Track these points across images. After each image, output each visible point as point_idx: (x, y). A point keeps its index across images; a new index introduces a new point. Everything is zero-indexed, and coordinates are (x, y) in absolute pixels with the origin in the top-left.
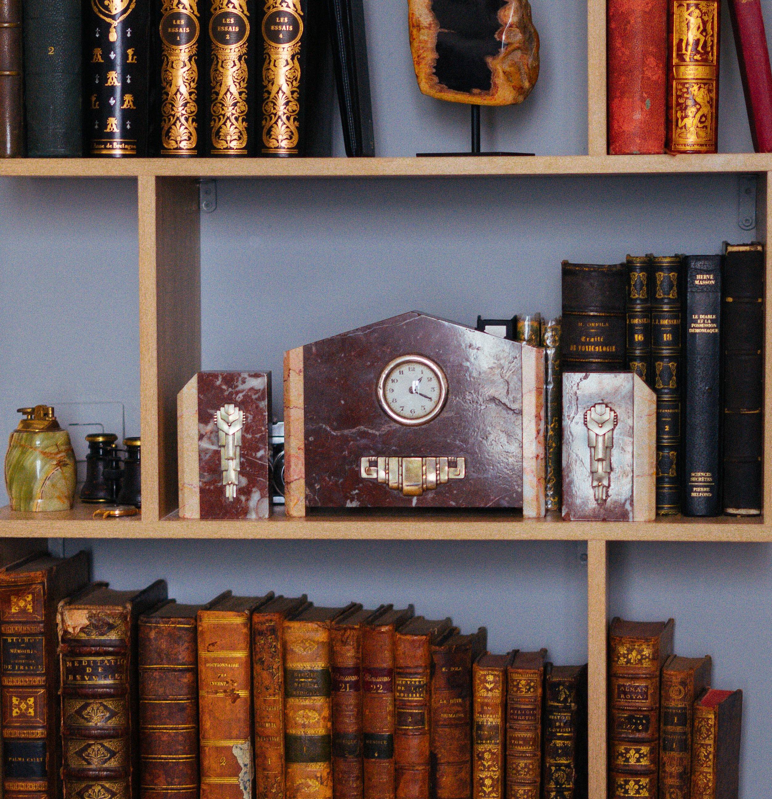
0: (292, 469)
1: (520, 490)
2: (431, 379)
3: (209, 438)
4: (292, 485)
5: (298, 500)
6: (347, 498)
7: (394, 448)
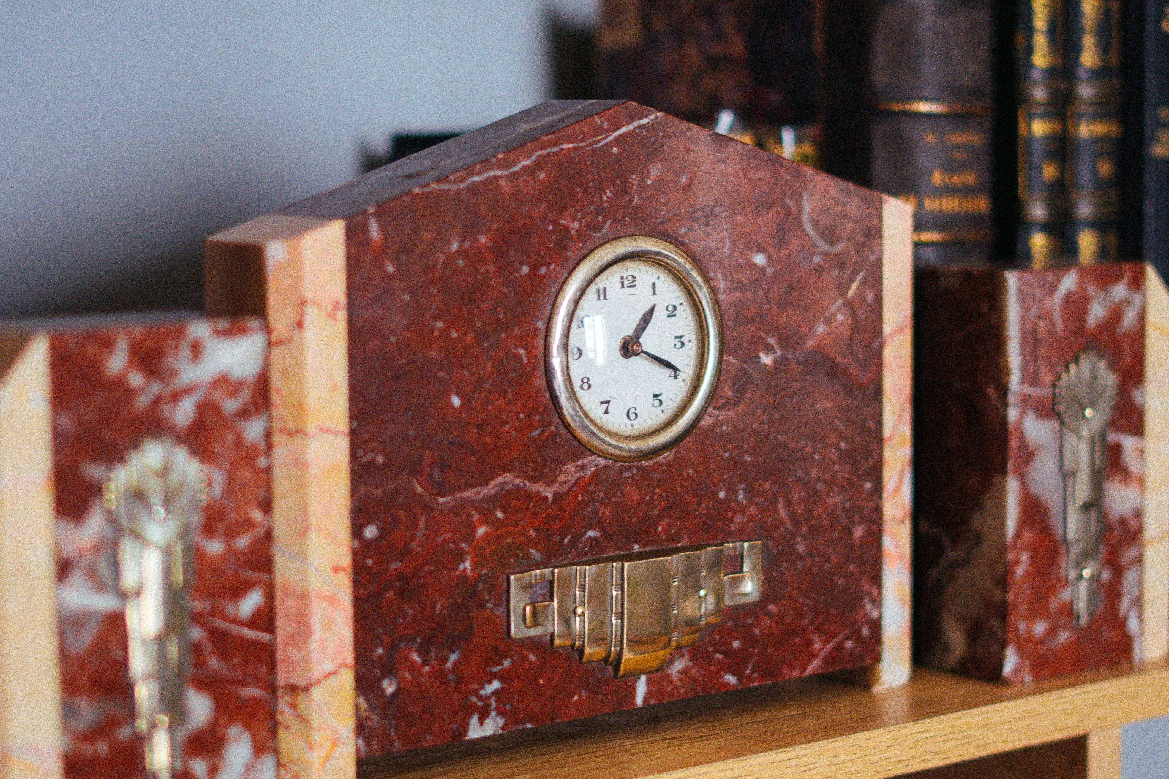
0: (314, 642)
1: (875, 615)
2: (675, 308)
4: (316, 693)
5: (335, 742)
6: (468, 710)
7: (591, 533)
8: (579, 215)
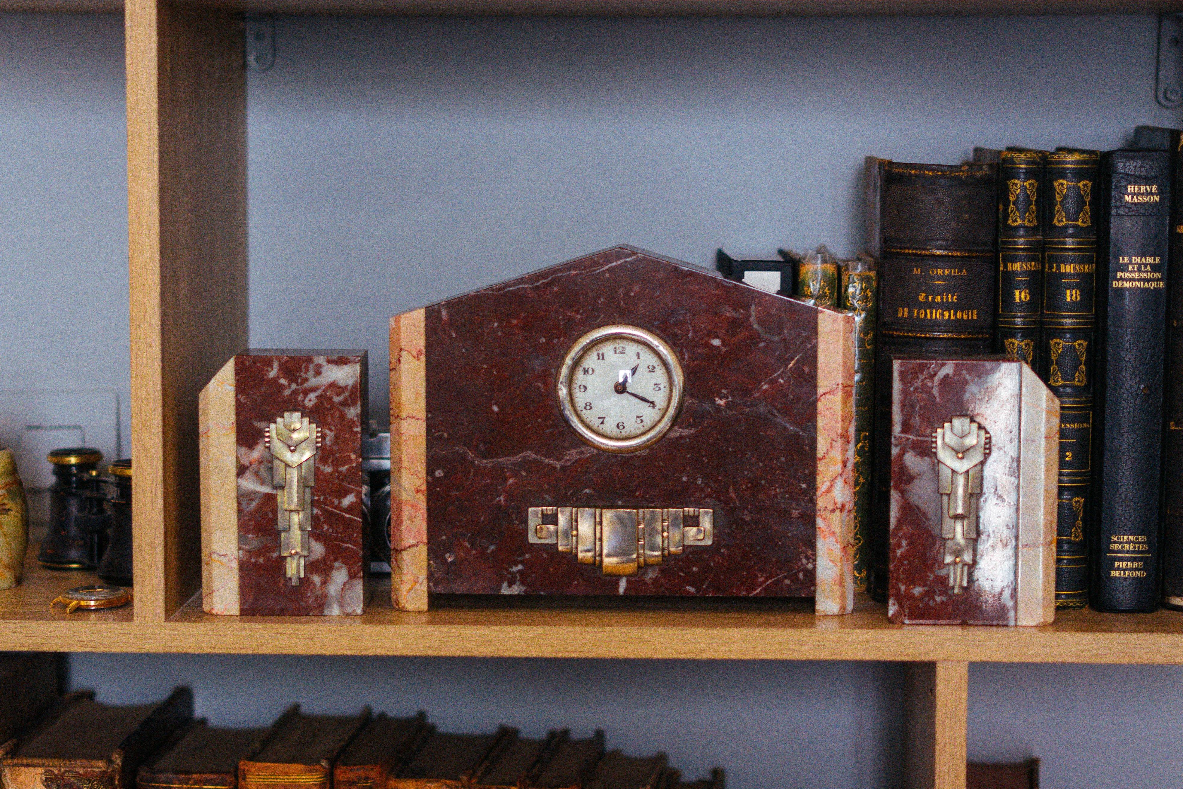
0: (404, 527)
1: (810, 566)
2: (654, 368)
3: (257, 474)
4: (404, 553)
5: (415, 582)
6: (503, 579)
7: (587, 491)
8: (581, 311)
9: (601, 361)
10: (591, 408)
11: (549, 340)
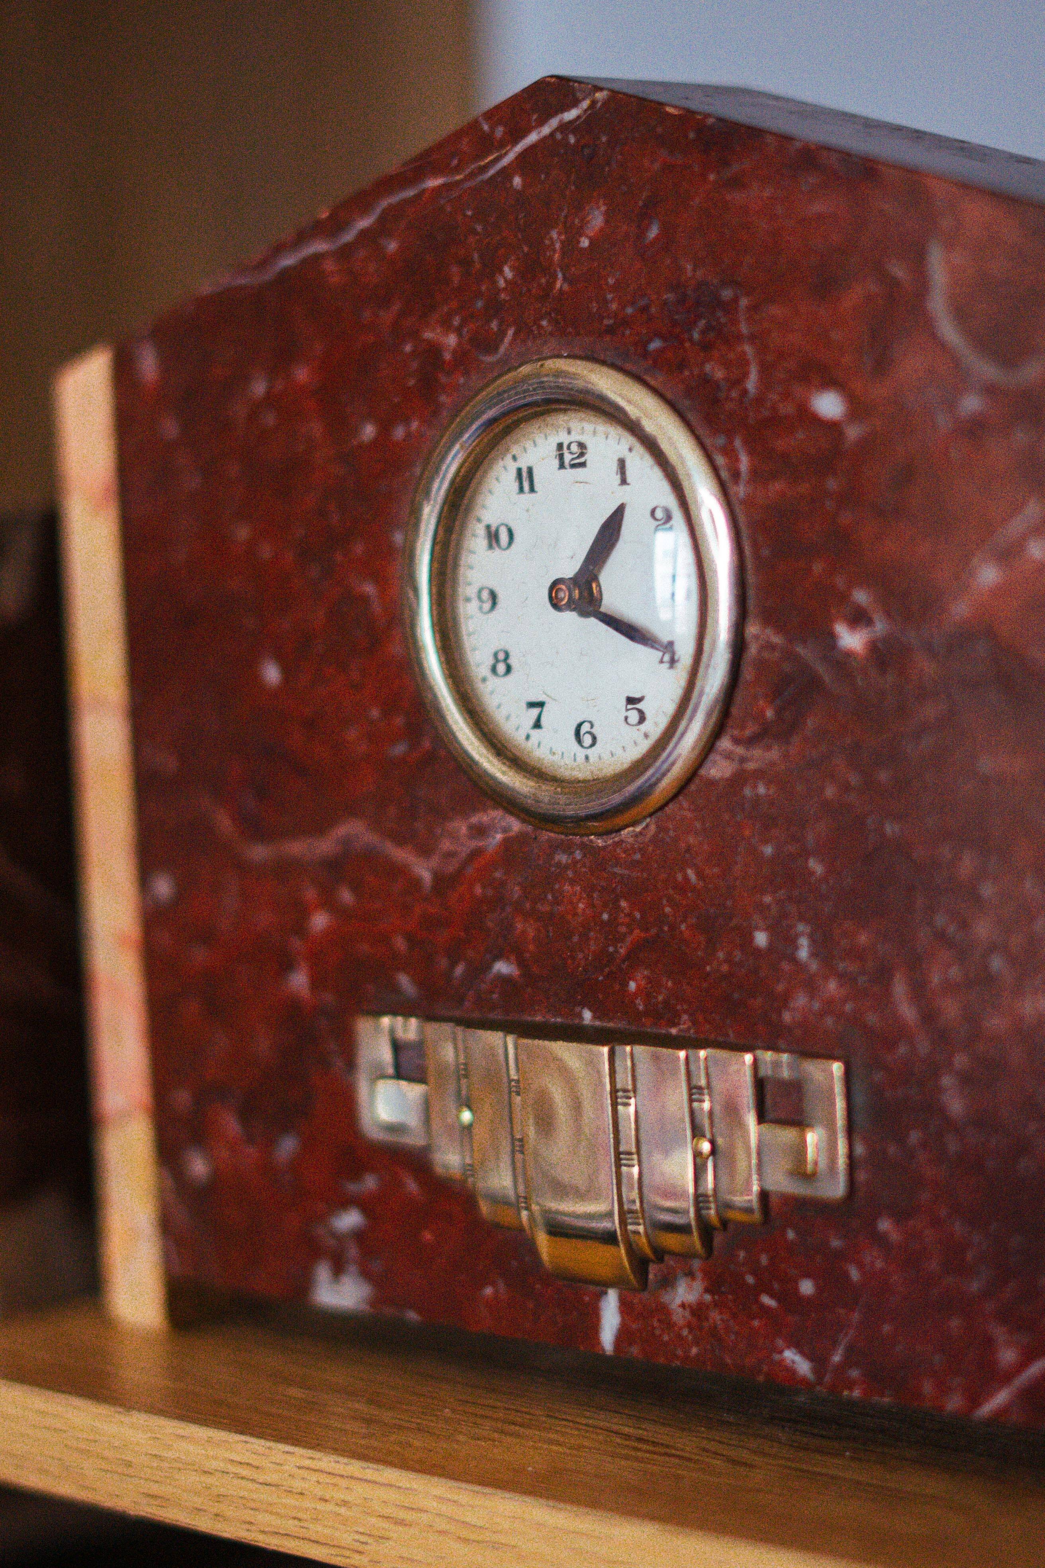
6: (317, 1250)
7: (502, 967)
8: (456, 321)
9: (527, 497)
10: (509, 669)
11: (385, 429)
